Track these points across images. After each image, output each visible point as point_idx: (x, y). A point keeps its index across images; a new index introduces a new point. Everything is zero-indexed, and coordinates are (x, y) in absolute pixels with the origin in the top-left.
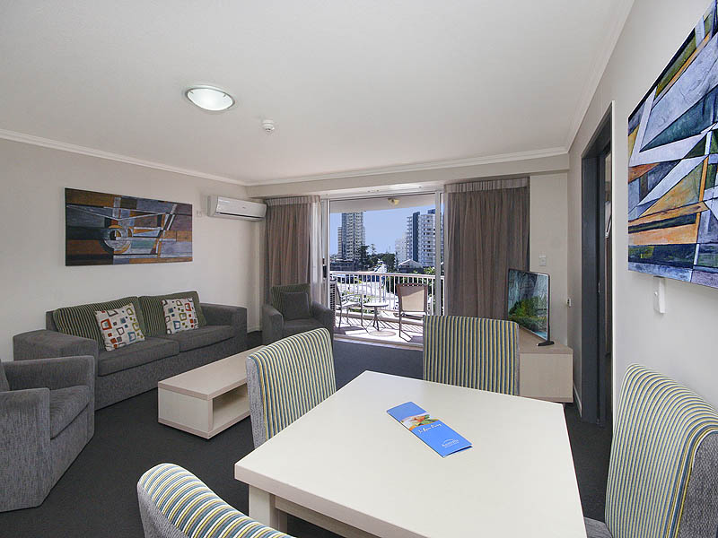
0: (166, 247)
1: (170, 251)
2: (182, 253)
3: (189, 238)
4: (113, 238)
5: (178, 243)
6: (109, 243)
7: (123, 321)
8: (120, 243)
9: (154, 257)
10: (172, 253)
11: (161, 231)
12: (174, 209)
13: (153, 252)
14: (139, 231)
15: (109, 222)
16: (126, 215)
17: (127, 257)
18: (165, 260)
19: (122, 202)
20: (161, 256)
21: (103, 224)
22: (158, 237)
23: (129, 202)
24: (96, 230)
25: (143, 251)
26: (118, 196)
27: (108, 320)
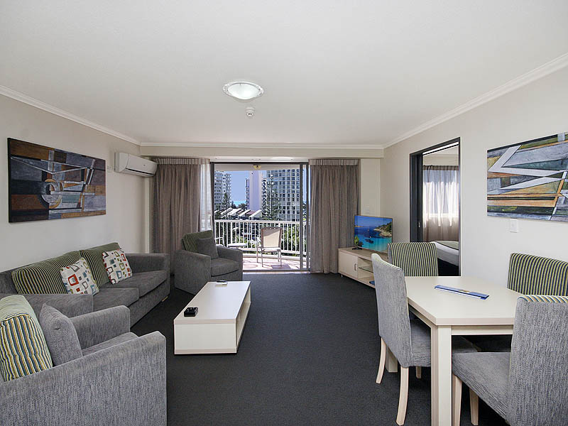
0: (88, 202)
1: (91, 205)
2: (99, 207)
3: (103, 192)
4: (49, 193)
5: (96, 198)
6: (45, 197)
7: (85, 275)
8: (54, 198)
9: (79, 211)
10: (92, 207)
11: (84, 185)
12: (93, 164)
13: (79, 207)
14: (68, 185)
15: (45, 176)
16: (58, 169)
17: (59, 211)
18: (87, 214)
19: (55, 156)
20: (84, 210)
21: (40, 178)
22: (82, 191)
23: (60, 156)
24: (36, 183)
25: (71, 205)
26: (52, 149)
27: (74, 275)
